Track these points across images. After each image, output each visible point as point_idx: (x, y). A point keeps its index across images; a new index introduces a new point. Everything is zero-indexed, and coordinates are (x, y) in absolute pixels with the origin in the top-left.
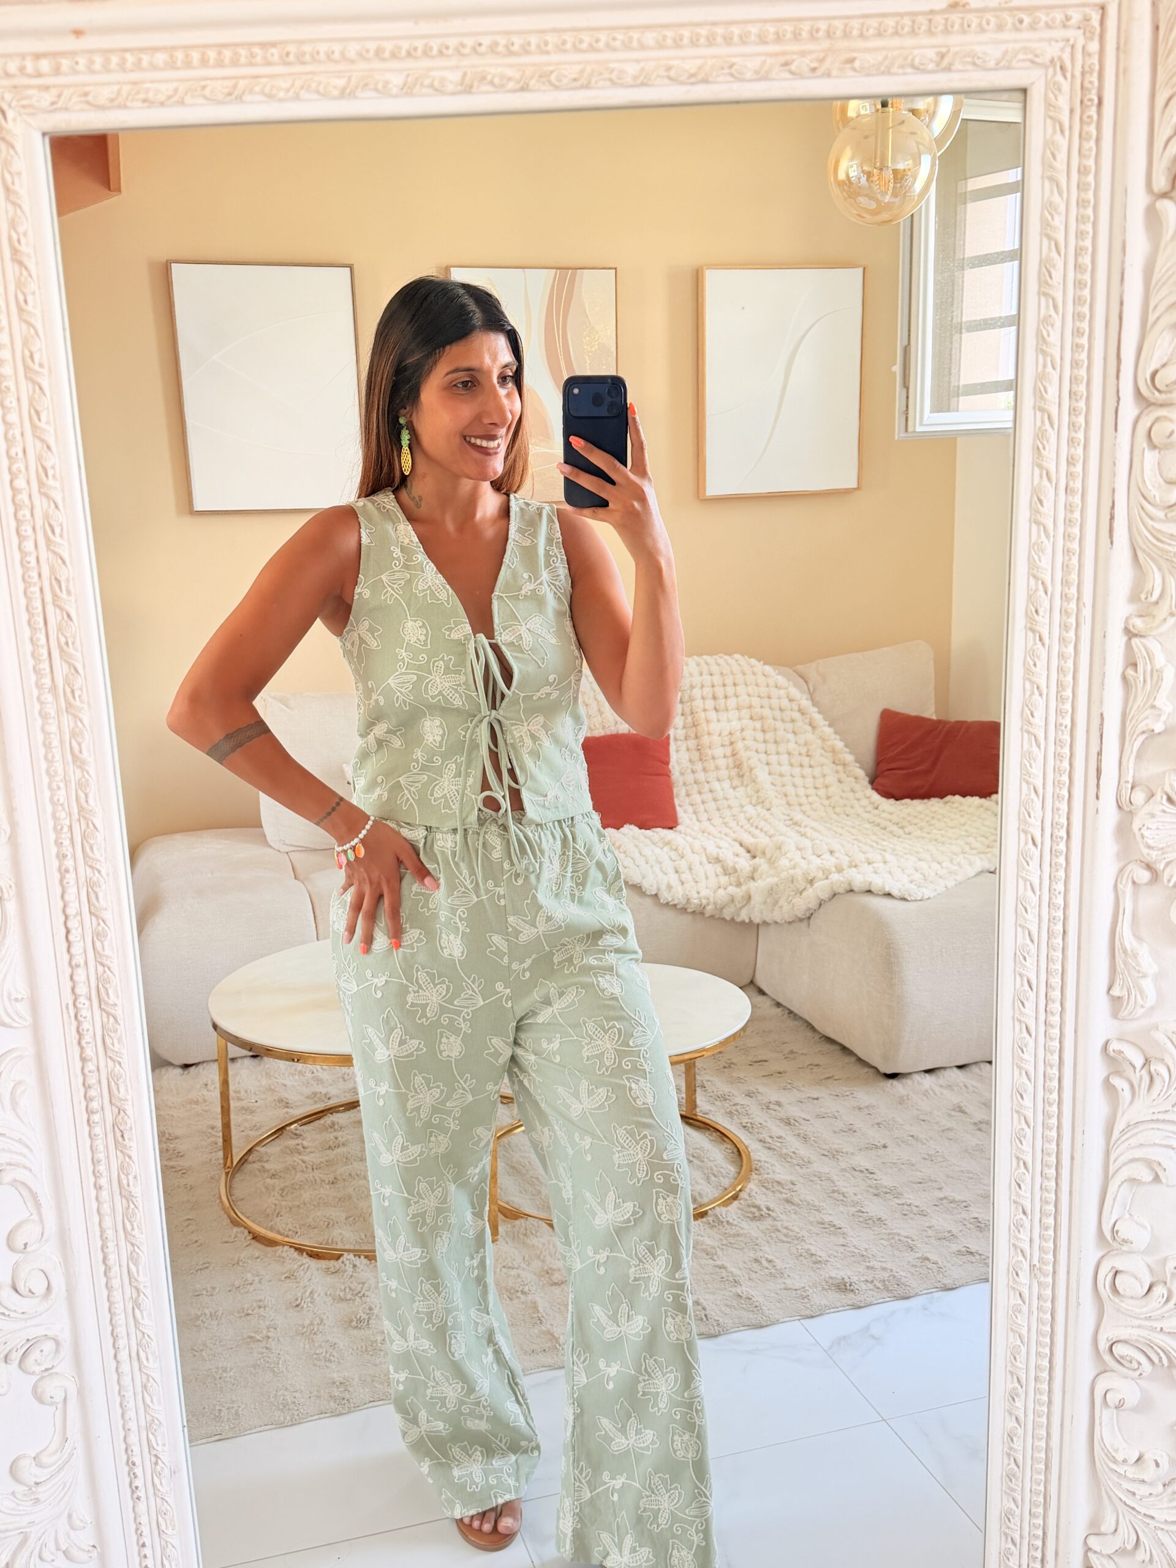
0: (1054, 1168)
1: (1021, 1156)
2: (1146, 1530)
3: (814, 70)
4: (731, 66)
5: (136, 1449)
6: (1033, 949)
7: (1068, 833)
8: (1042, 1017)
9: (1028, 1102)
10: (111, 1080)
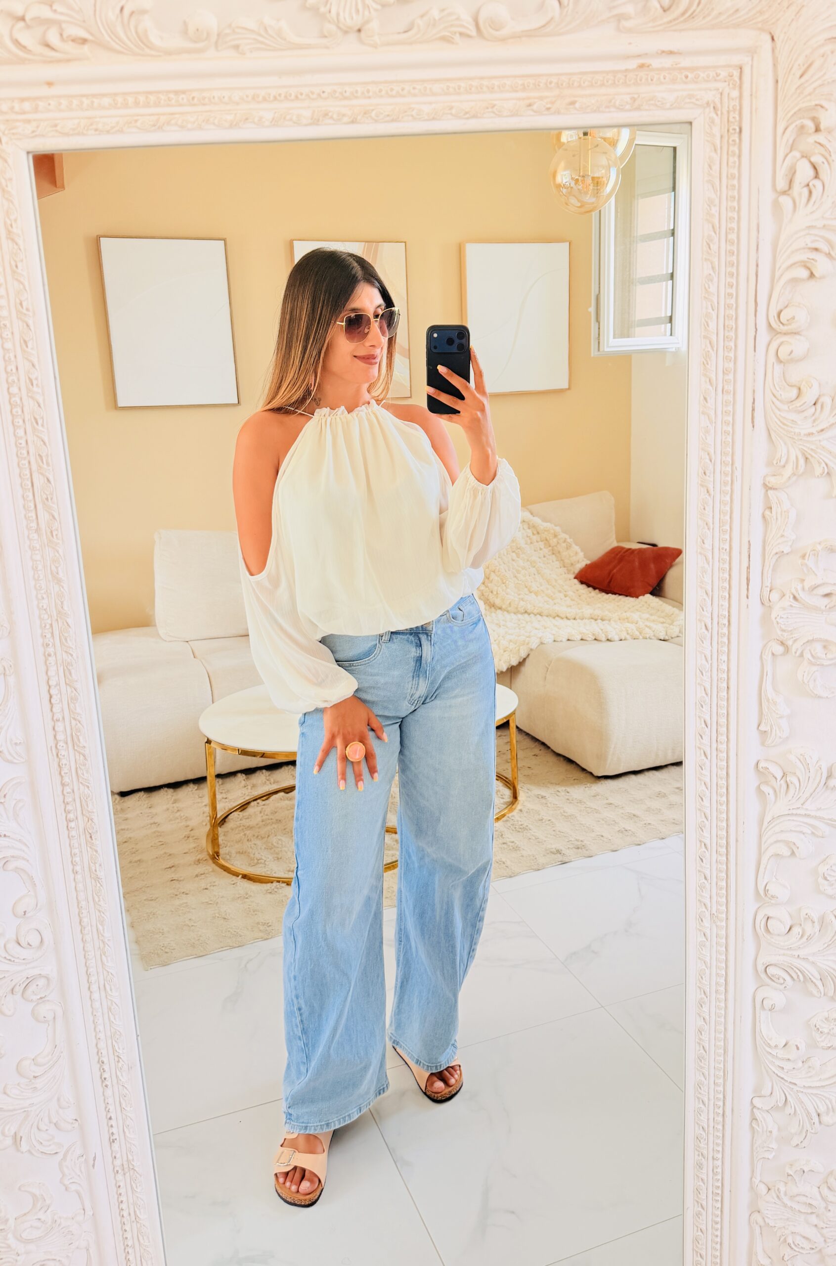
0: (725, 848)
1: (703, 840)
2: (791, 1093)
3: (548, 109)
4: (493, 106)
5: (104, 1052)
6: (708, 700)
7: (729, 621)
8: (714, 746)
9: (706, 803)
10: (82, 798)
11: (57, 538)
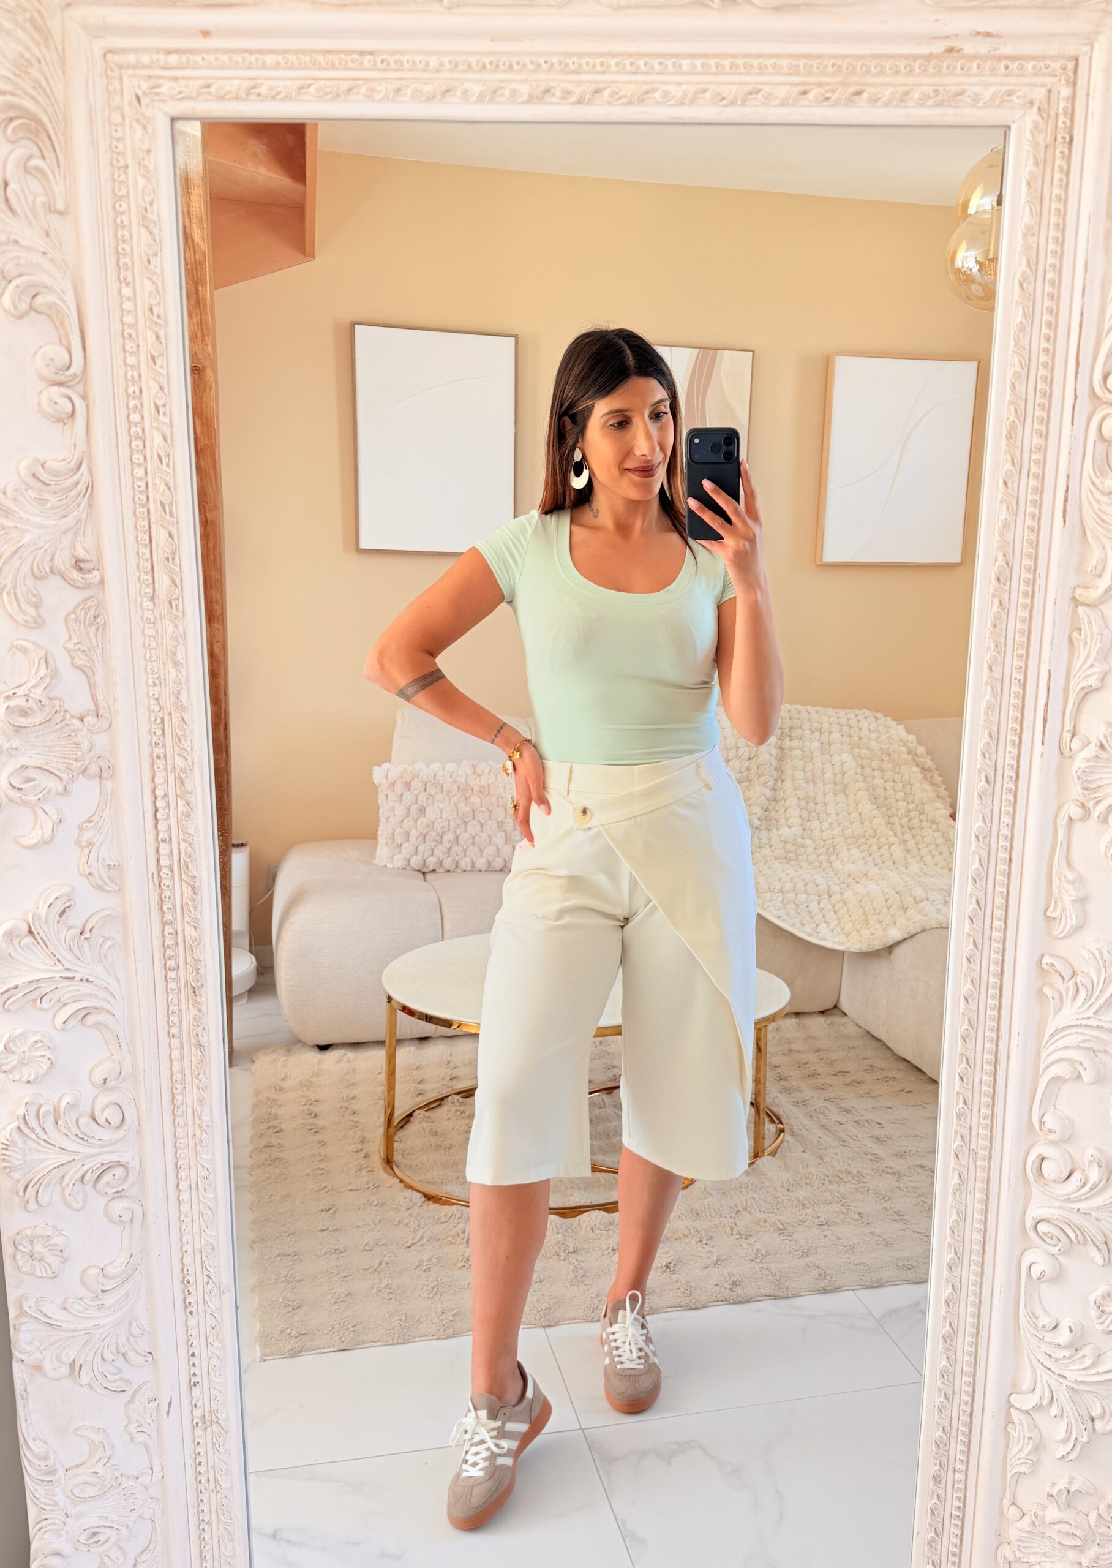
0: (992, 1065)
1: (965, 1053)
2: (1059, 1388)
3: (828, 99)
4: (759, 92)
5: (191, 1269)
6: (982, 873)
7: (1017, 773)
8: (987, 933)
11: (177, 610)
